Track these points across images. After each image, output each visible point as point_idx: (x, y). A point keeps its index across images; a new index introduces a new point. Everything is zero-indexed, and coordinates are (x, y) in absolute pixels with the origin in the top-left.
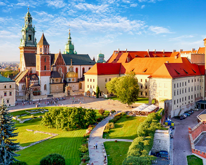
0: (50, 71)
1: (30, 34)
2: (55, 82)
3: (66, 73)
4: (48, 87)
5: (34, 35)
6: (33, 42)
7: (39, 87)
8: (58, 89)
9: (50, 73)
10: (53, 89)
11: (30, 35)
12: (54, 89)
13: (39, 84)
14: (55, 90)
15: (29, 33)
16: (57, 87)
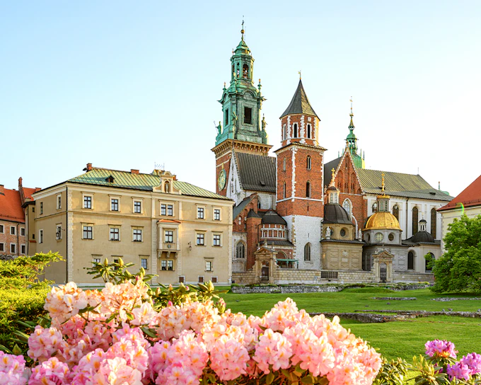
0: (322, 200)
1: (249, 105)
2: (338, 236)
3: (365, 217)
4: (315, 251)
5: (259, 108)
6: (255, 130)
7: (290, 248)
8: (346, 260)
9: (323, 208)
10: (333, 259)
11: (250, 107)
12: (336, 259)
13: (288, 241)
14: (337, 262)
15: (246, 100)
16: (345, 253)
